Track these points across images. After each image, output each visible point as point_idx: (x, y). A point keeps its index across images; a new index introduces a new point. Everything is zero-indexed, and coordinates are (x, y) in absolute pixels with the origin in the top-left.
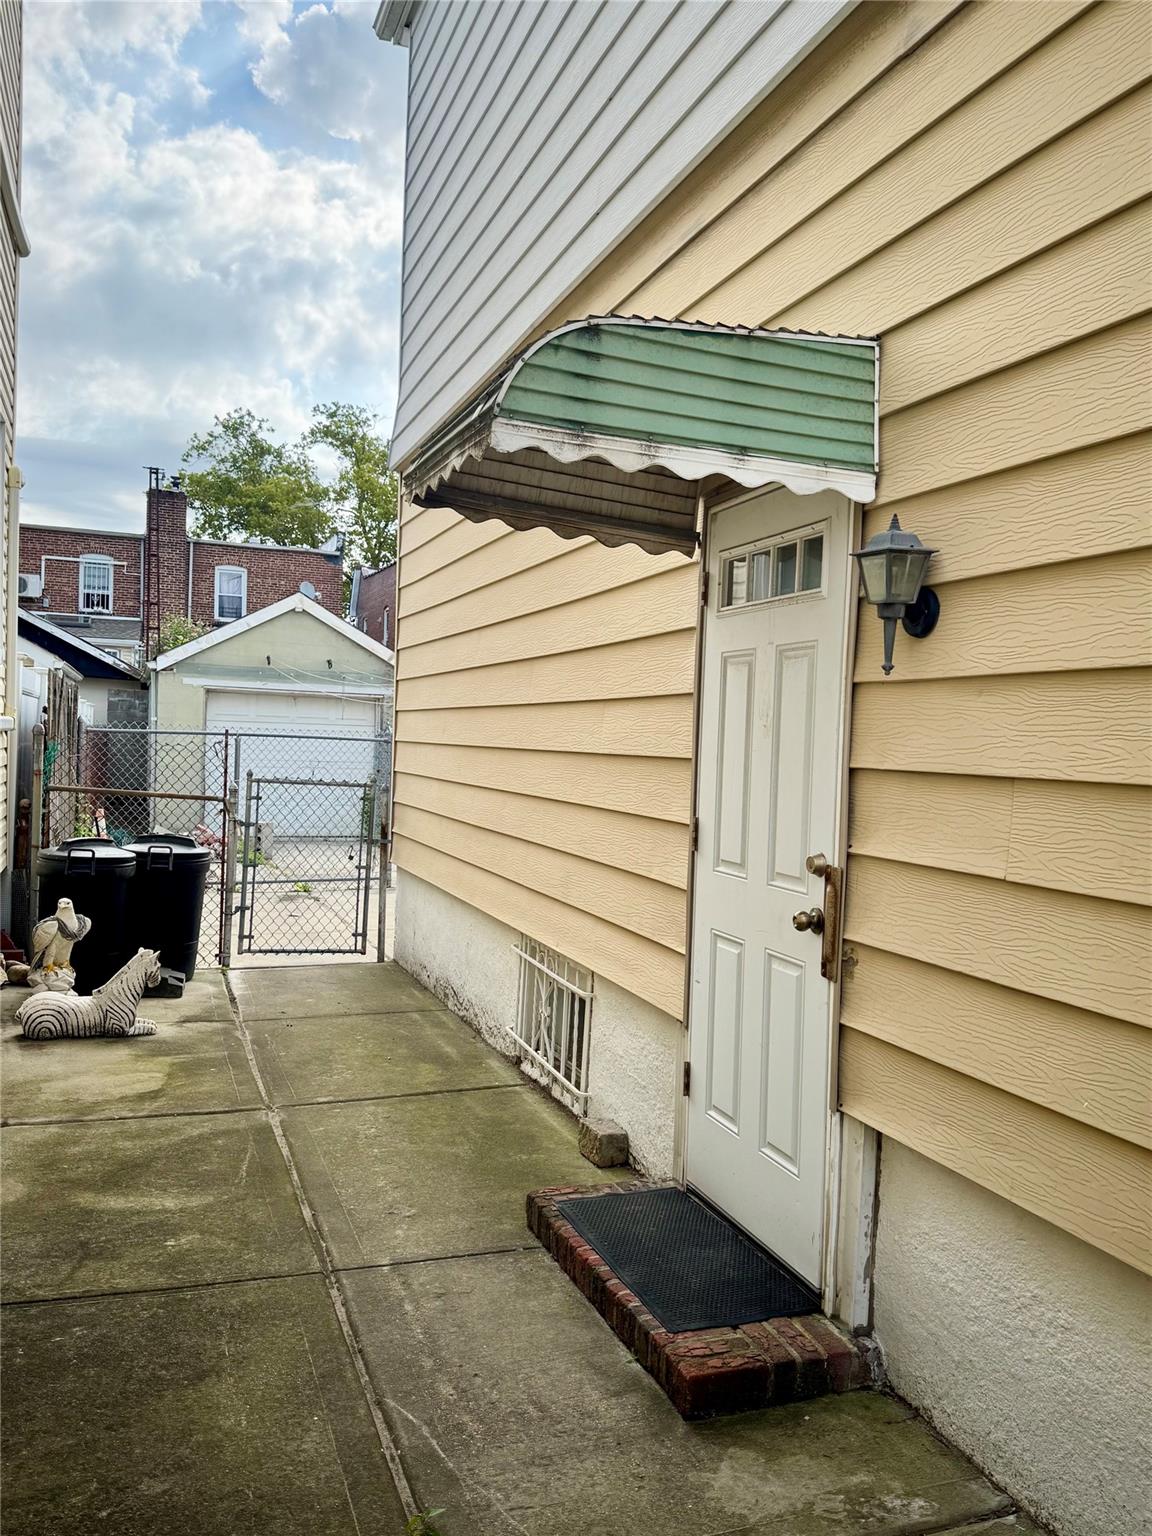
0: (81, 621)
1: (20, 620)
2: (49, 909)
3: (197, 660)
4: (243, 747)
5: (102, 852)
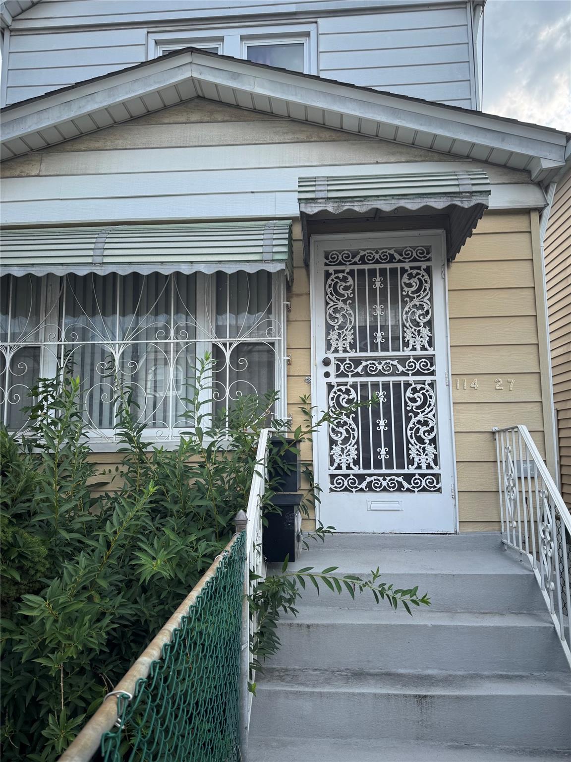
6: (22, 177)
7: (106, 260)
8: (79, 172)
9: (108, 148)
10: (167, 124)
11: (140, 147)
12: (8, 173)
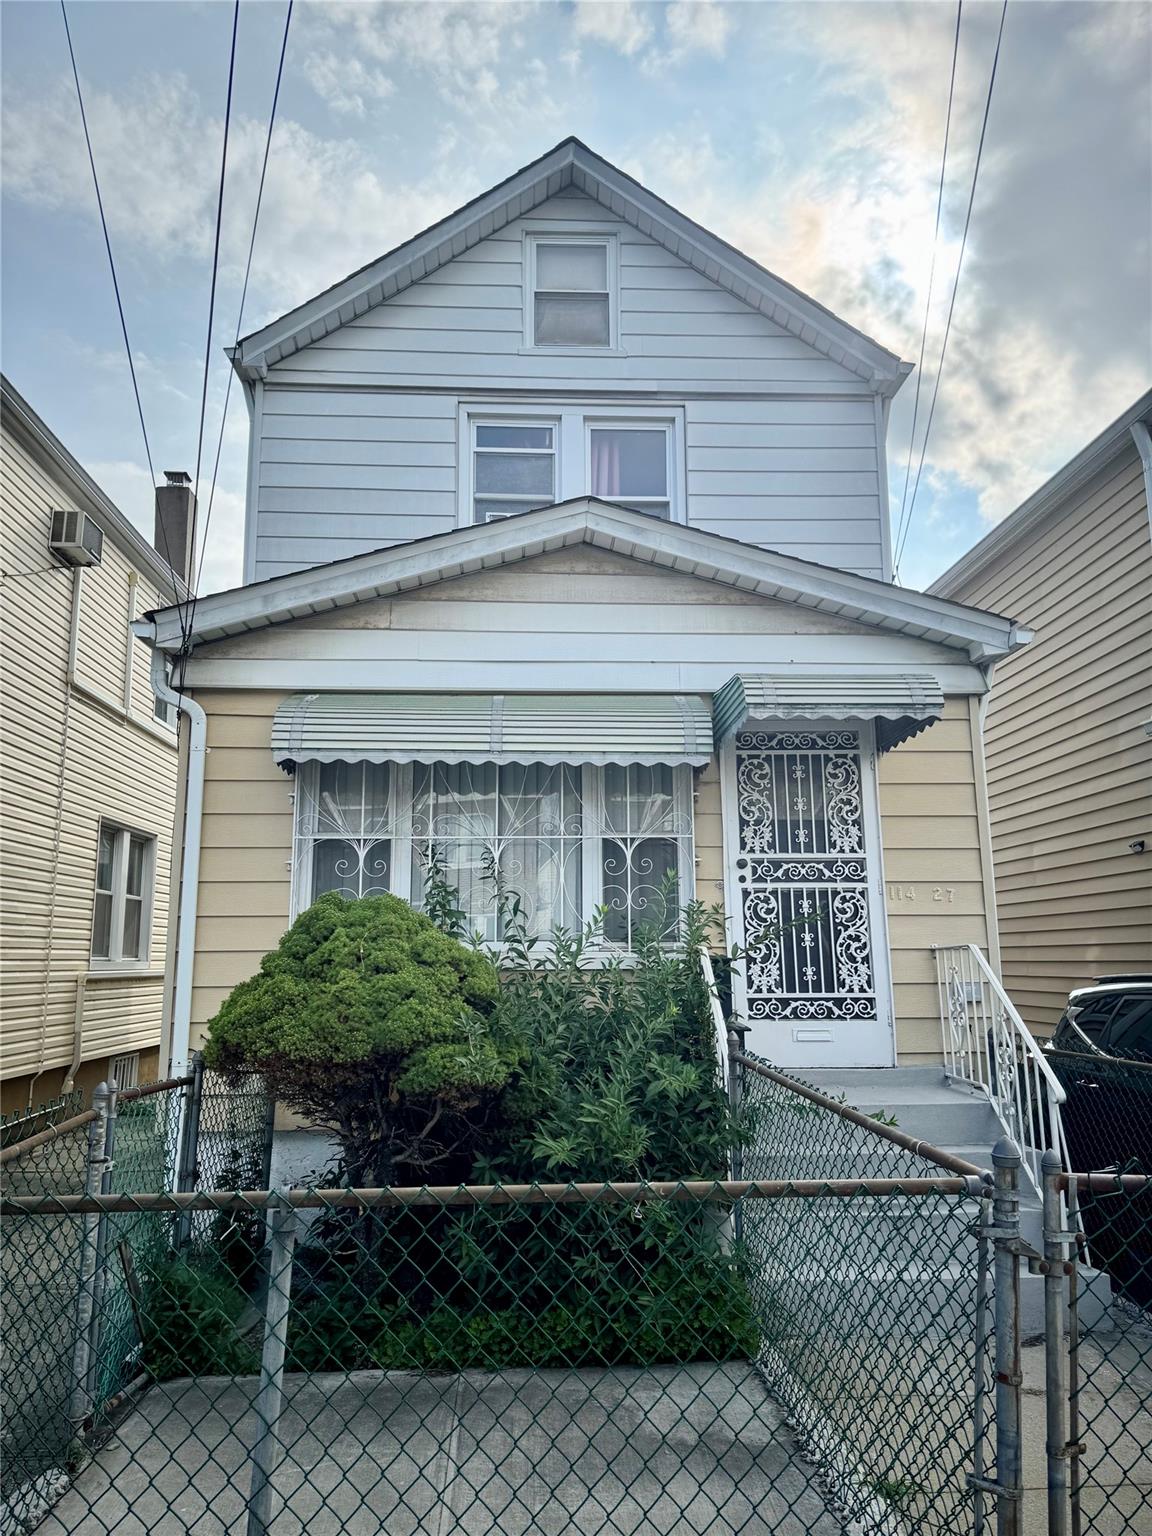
6: (367, 629)
7: (505, 747)
9: (475, 599)
10: (547, 573)
12: (349, 623)
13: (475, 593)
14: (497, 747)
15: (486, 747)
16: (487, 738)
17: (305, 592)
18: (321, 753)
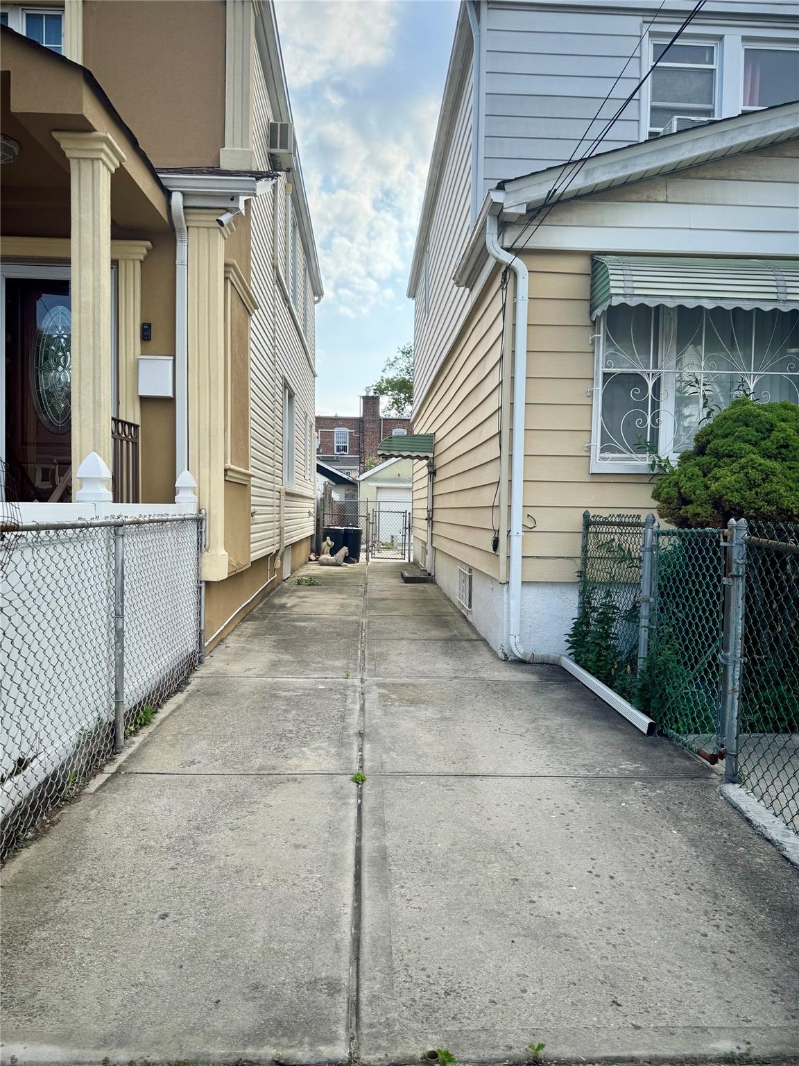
0: (335, 459)
1: (317, 465)
2: (325, 540)
3: (374, 476)
4: (381, 505)
5: (336, 528)
6: (650, 202)
7: (790, 297)
8: (707, 202)
9: (733, 178)
10: (789, 157)
11: (764, 179)
12: (634, 197)
13: (733, 173)
14: (782, 297)
15: (774, 297)
16: (774, 290)
17: (617, 167)
18: (648, 299)
